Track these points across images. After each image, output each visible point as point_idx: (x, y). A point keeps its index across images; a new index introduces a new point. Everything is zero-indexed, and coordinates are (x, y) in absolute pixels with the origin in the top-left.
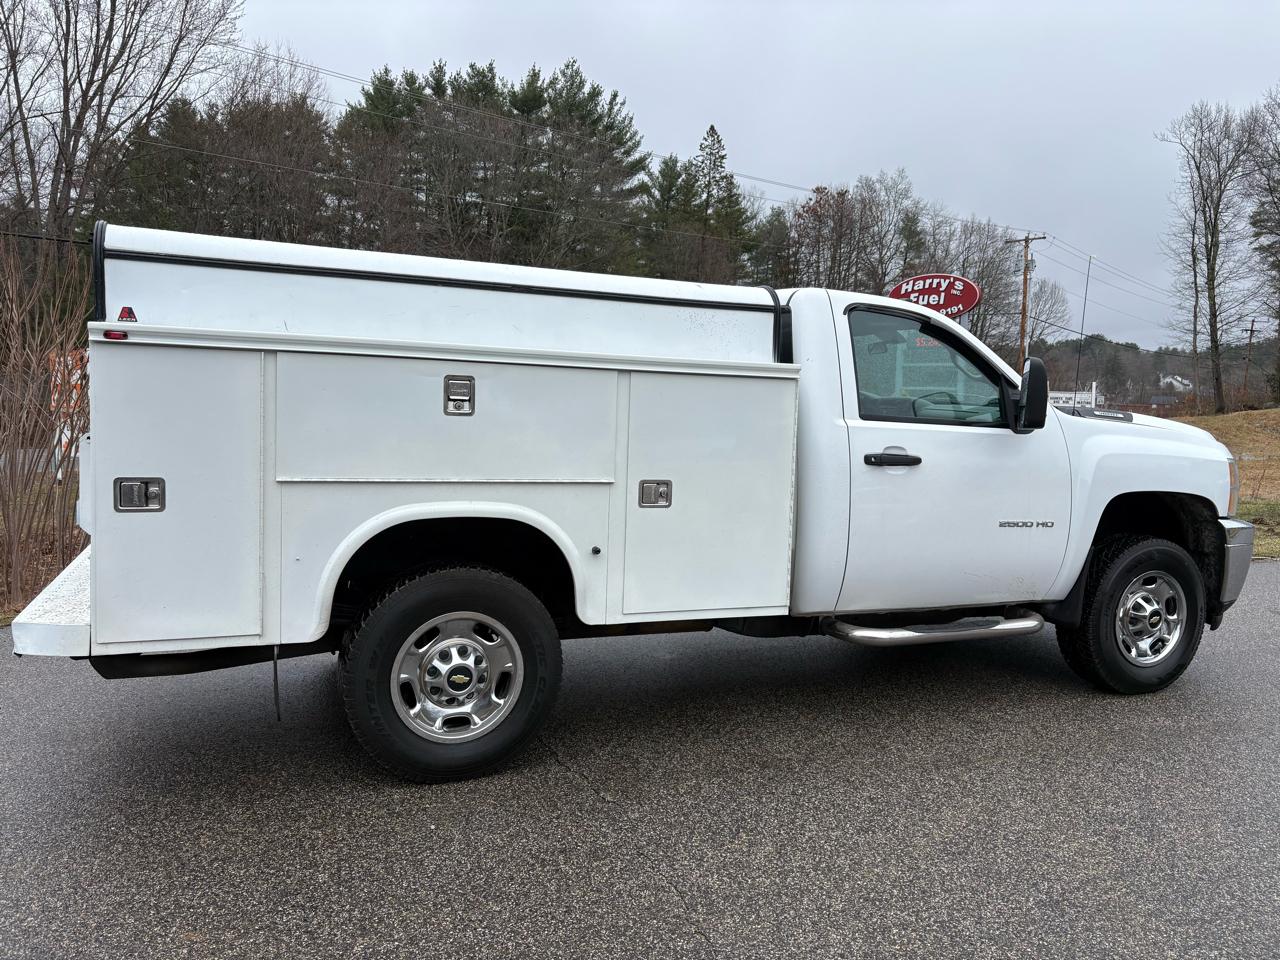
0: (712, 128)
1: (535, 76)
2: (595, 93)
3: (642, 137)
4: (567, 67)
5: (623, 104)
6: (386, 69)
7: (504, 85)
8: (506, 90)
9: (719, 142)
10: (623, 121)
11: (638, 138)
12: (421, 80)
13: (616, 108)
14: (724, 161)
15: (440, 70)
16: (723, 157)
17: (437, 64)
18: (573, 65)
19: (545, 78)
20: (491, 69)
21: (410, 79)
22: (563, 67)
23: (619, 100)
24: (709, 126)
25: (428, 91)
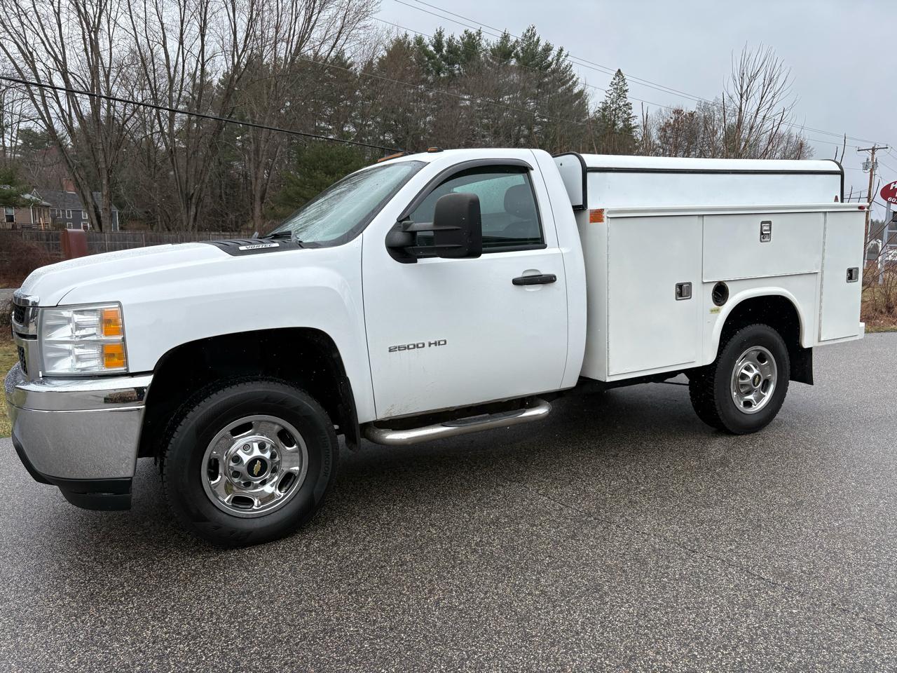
0: (619, 71)
1: (506, 37)
2: (548, 49)
3: (578, 79)
4: (528, 31)
5: (566, 56)
6: (406, 34)
7: (488, 45)
8: (489, 48)
9: (623, 80)
10: (566, 68)
11: (574, 79)
12: (426, 41)
13: (561, 60)
14: (626, 93)
15: (440, 34)
16: (626, 91)
17: (438, 31)
18: (532, 30)
19: (513, 39)
20: (479, 34)
21: (419, 41)
22: (525, 31)
23: (564, 53)
24: (617, 70)
25: (431, 48)
